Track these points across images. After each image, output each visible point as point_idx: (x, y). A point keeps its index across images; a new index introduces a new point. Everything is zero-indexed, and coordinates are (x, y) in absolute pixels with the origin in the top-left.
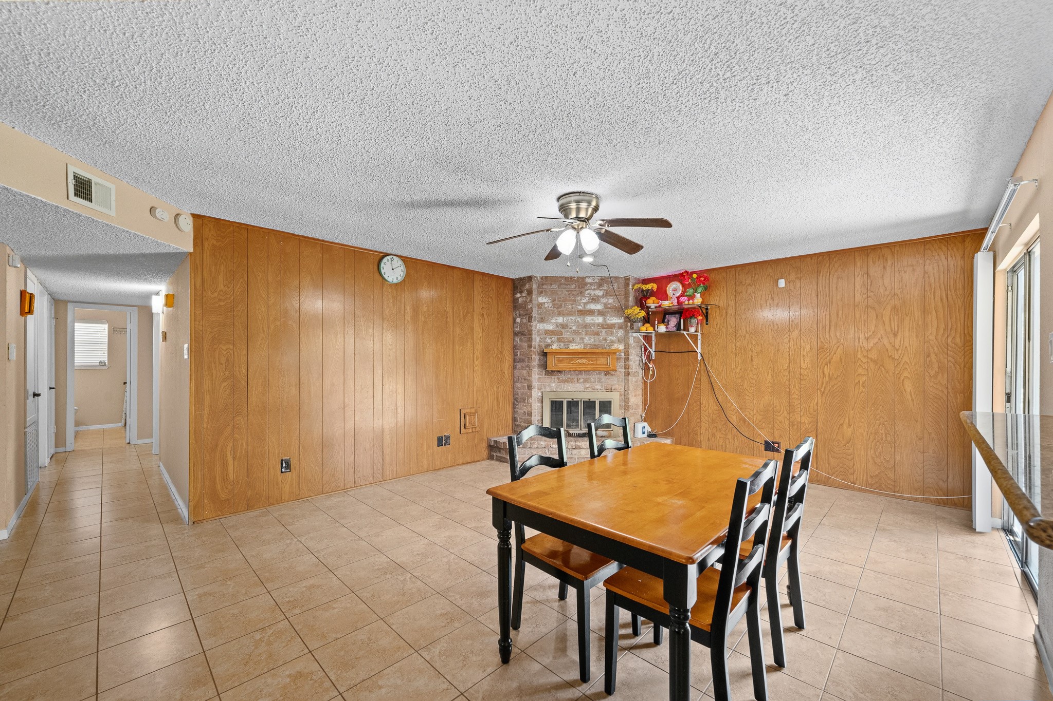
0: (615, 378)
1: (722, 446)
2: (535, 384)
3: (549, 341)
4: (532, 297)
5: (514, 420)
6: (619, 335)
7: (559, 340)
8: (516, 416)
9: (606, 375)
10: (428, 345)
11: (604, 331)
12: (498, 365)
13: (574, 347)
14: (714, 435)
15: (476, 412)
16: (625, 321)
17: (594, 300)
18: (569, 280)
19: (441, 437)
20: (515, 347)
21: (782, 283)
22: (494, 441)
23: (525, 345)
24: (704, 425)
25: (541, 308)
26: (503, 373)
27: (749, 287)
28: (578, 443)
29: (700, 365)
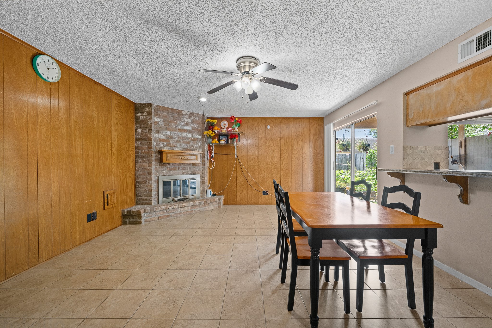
0: (198, 167)
1: (246, 196)
2: (153, 171)
3: (162, 145)
4: (151, 117)
5: (136, 195)
6: (199, 144)
7: (168, 145)
8: (137, 193)
9: (193, 165)
10: (79, 141)
11: (192, 141)
12: (126, 160)
13: (176, 150)
14: (243, 191)
15: (114, 193)
16: (202, 137)
17: (187, 124)
18: (173, 110)
19: (90, 214)
20: (136, 148)
21: (269, 127)
22: (127, 211)
23: (146, 147)
24: (238, 187)
25: (157, 125)
26: (129, 165)
27: (256, 127)
28: (184, 204)
29: (236, 161)
